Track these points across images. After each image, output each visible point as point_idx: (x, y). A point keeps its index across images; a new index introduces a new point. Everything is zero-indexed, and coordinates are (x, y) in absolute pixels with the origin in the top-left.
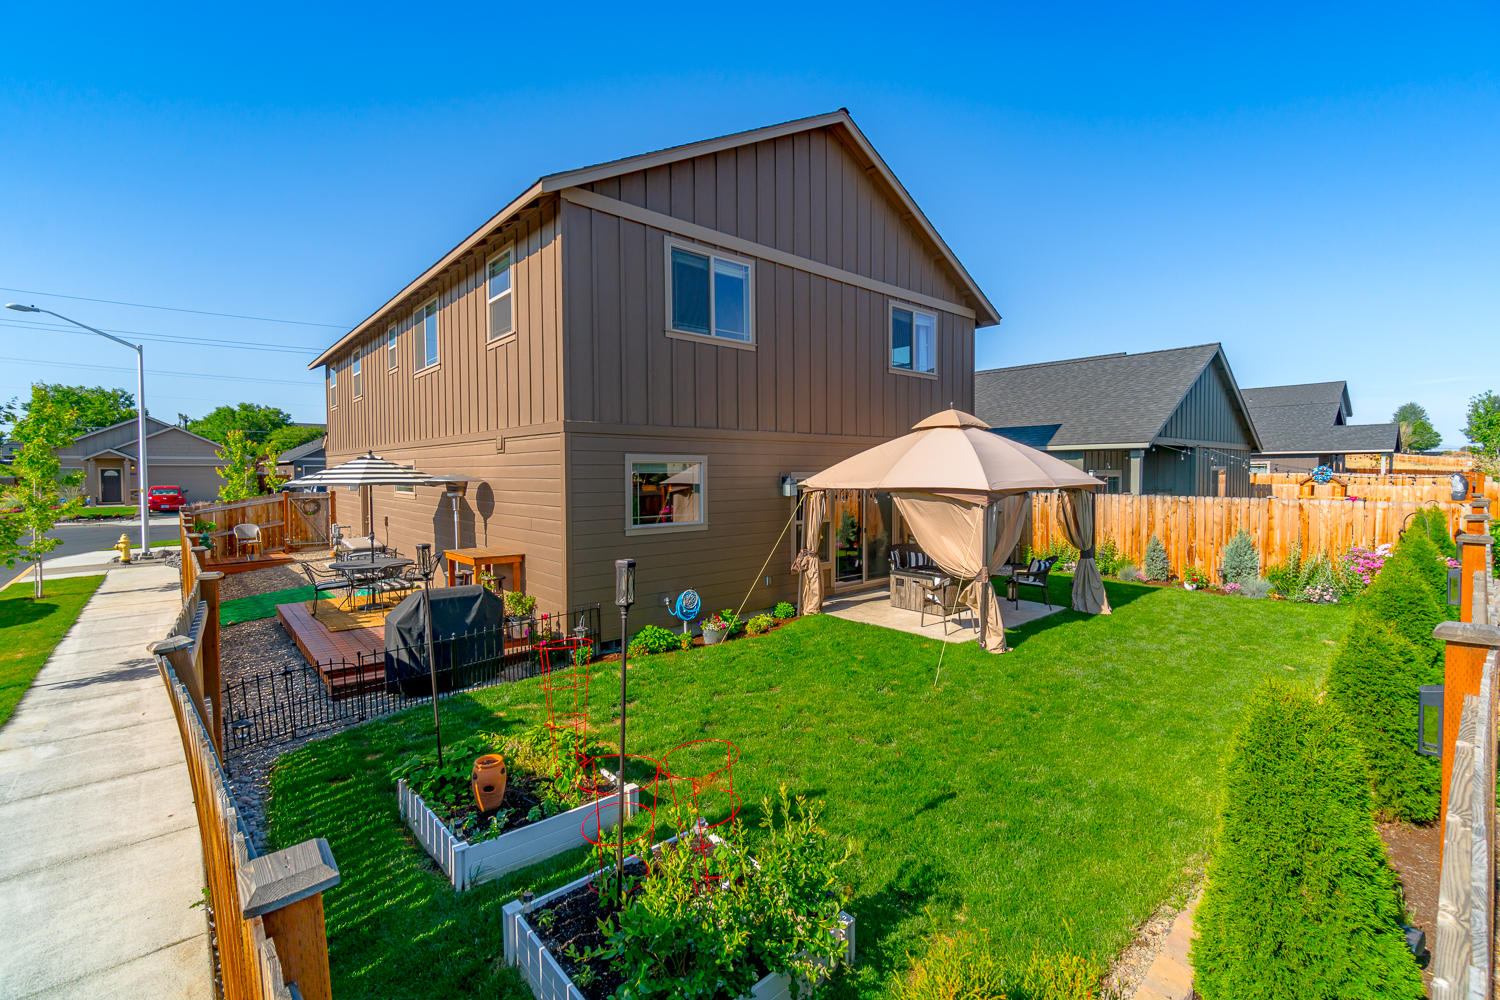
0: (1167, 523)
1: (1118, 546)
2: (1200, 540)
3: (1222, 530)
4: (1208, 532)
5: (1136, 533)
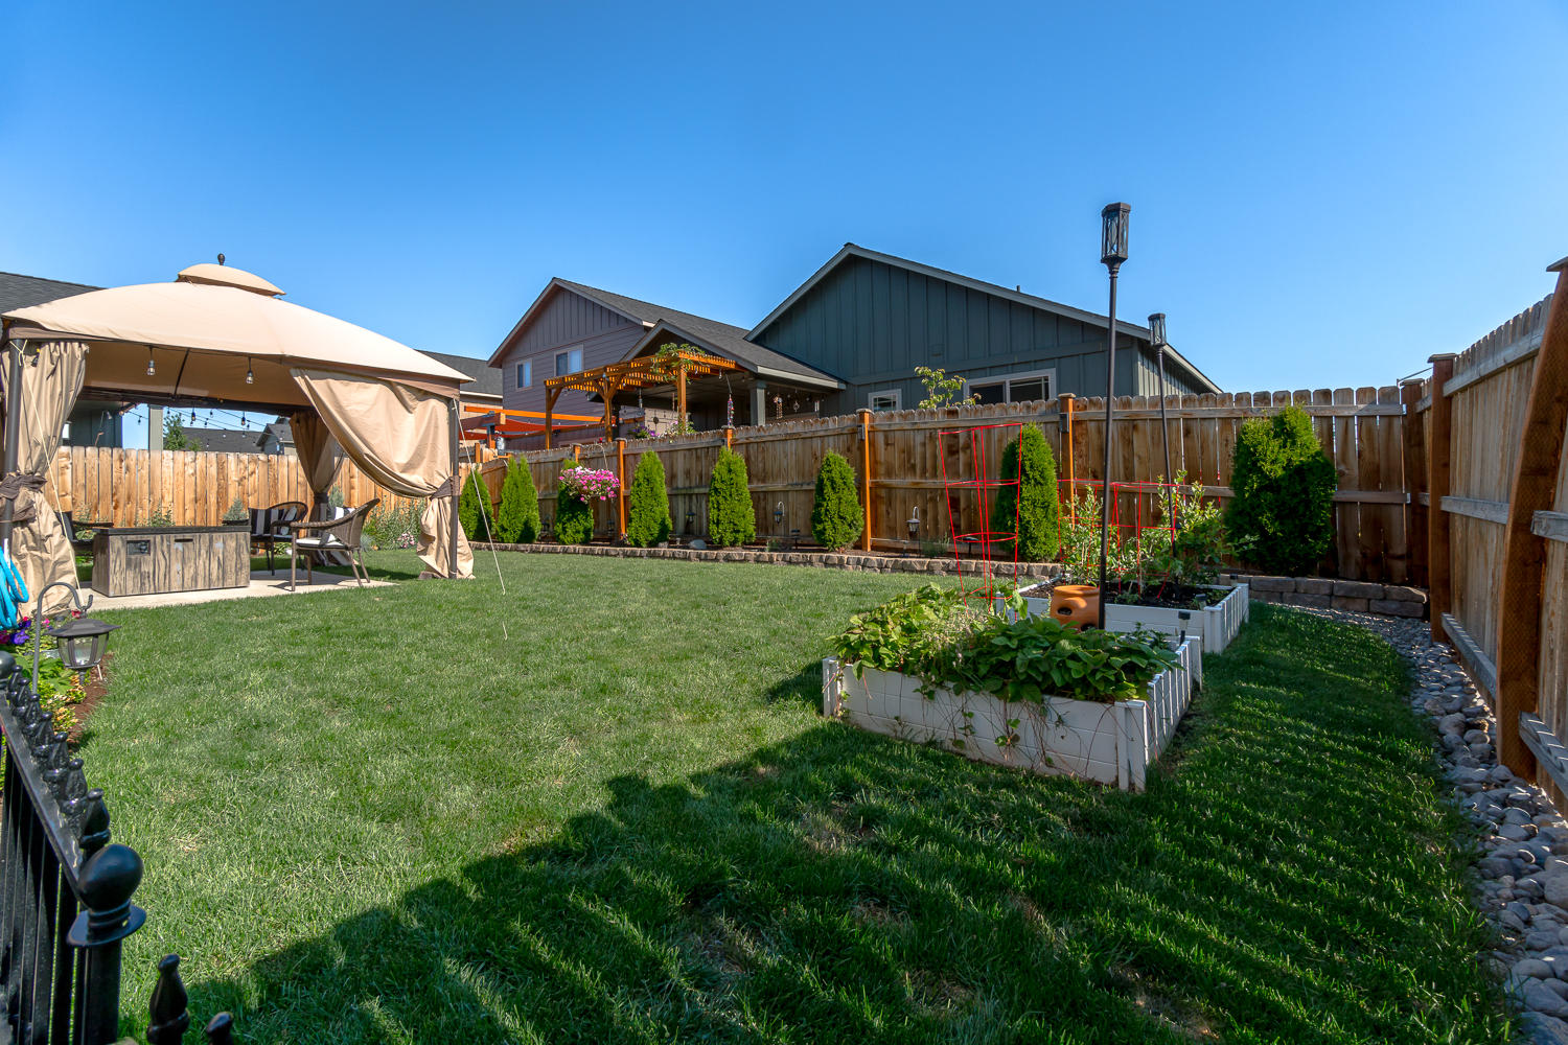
0: (243, 486)
5: (200, 500)
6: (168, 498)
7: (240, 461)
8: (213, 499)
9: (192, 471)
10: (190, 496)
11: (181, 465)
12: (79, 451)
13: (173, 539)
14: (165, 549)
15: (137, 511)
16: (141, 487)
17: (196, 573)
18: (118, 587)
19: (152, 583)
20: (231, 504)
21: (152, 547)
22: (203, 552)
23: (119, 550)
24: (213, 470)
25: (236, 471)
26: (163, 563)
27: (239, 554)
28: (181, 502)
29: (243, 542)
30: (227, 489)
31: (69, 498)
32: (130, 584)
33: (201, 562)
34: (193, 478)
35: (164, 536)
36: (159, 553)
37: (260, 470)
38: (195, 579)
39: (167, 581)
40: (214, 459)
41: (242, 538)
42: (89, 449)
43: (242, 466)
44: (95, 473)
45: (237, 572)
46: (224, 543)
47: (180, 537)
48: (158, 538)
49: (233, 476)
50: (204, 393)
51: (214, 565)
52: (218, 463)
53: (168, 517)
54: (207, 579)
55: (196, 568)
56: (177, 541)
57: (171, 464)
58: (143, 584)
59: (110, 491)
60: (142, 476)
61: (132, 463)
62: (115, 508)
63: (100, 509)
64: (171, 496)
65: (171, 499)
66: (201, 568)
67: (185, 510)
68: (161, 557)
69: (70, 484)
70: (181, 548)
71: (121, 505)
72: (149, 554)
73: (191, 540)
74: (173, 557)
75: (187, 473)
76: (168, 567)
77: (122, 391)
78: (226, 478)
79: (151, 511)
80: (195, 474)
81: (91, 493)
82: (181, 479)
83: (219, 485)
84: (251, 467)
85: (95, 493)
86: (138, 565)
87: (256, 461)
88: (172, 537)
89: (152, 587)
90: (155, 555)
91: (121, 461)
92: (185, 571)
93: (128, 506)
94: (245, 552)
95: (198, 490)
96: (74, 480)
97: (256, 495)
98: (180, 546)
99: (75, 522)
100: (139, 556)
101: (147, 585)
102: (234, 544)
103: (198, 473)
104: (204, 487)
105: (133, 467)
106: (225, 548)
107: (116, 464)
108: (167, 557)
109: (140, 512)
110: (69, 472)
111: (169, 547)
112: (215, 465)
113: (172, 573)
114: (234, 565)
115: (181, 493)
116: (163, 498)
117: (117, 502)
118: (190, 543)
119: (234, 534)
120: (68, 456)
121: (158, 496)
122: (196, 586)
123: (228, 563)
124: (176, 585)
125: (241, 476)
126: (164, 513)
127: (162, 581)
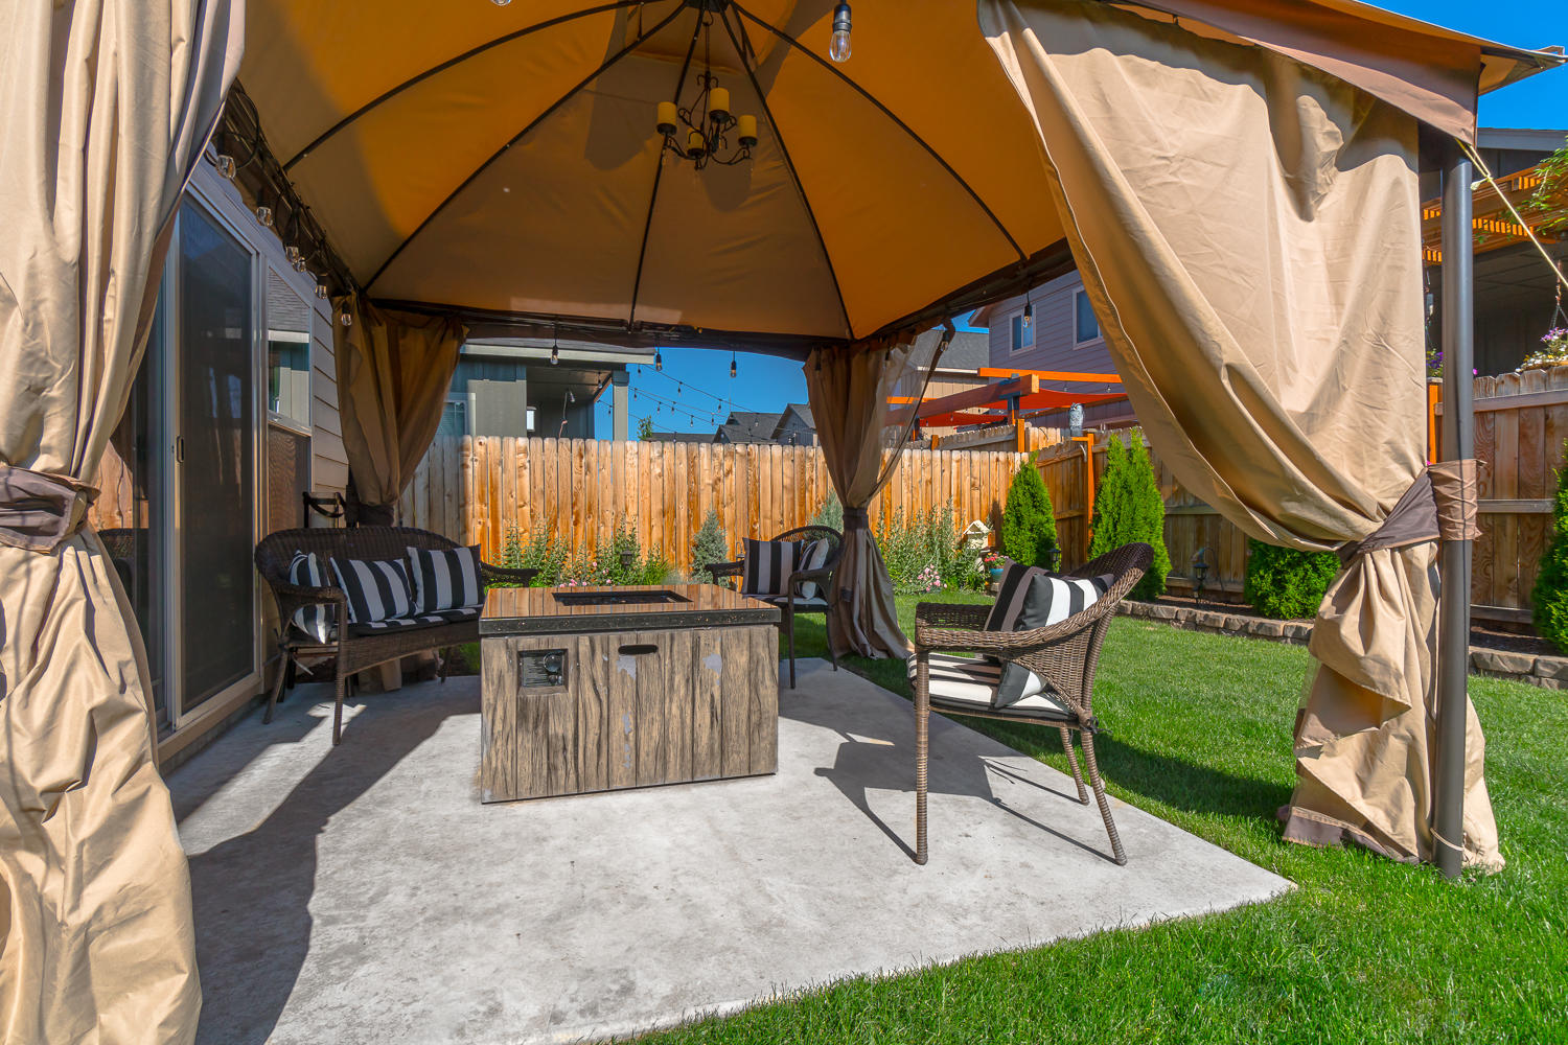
0: (718, 492)
1: (639, 540)
2: (765, 517)
3: (793, 499)
4: (776, 505)
5: (669, 512)
6: (632, 510)
7: (713, 455)
8: (683, 511)
9: (658, 471)
10: (657, 507)
11: (645, 463)
12: (536, 442)
13: (614, 646)
14: (599, 673)
15: (598, 528)
16: (603, 491)
17: (664, 737)
18: (500, 777)
19: (571, 766)
20: (703, 519)
21: (571, 668)
22: (679, 679)
23: (501, 677)
24: (683, 469)
25: (710, 470)
26: (594, 709)
27: (754, 686)
28: (647, 514)
29: (763, 653)
30: (698, 496)
31: (527, 509)
32: (525, 768)
33: (675, 711)
34: (661, 480)
35: (598, 637)
36: (587, 685)
37: (738, 467)
38: (662, 755)
39: (604, 760)
40: (684, 453)
41: (762, 641)
42: (547, 441)
43: (716, 462)
44: (554, 475)
45: (750, 735)
46: (723, 656)
47: (630, 639)
48: (584, 640)
49: (706, 479)
50: (672, 317)
51: (704, 716)
52: (688, 459)
53: (632, 536)
54: (688, 755)
55: (665, 724)
56: (624, 650)
57: (636, 460)
58: (552, 768)
59: (570, 500)
60: (604, 478)
61: (593, 460)
62: (576, 523)
63: (559, 525)
64: (635, 505)
65: (636, 512)
66: (675, 724)
67: (651, 527)
68: (589, 694)
69: (528, 490)
70: (631, 672)
71: (582, 520)
72: (565, 683)
73: (652, 649)
74: (615, 695)
75: (653, 474)
76: (605, 722)
77: (555, 318)
78: (697, 482)
79: (614, 527)
80: (661, 475)
81: (550, 502)
82: (646, 482)
83: (690, 490)
84: (727, 464)
85: (554, 503)
86: (542, 718)
87: (732, 455)
88: (615, 640)
89: (572, 776)
90: (577, 691)
91: (582, 457)
92: (642, 733)
93: (590, 521)
94: (768, 682)
95: (666, 497)
96: (533, 485)
97: (733, 505)
98: (629, 664)
99: (485, 566)
100: (542, 691)
101: (561, 772)
102: (743, 660)
103: (666, 473)
104: (673, 494)
105: (593, 465)
106: (725, 668)
107: (576, 462)
108: (603, 691)
109: (602, 528)
110: (526, 472)
111: (607, 665)
112: (685, 461)
113: (615, 736)
114: (744, 717)
115: (647, 502)
116: (626, 509)
117: (578, 515)
118: (651, 658)
119: (744, 630)
120: (525, 452)
121: (621, 508)
122: (665, 774)
123: (731, 710)
124: (621, 770)
125: (715, 476)
126: (628, 532)
127: (592, 762)
